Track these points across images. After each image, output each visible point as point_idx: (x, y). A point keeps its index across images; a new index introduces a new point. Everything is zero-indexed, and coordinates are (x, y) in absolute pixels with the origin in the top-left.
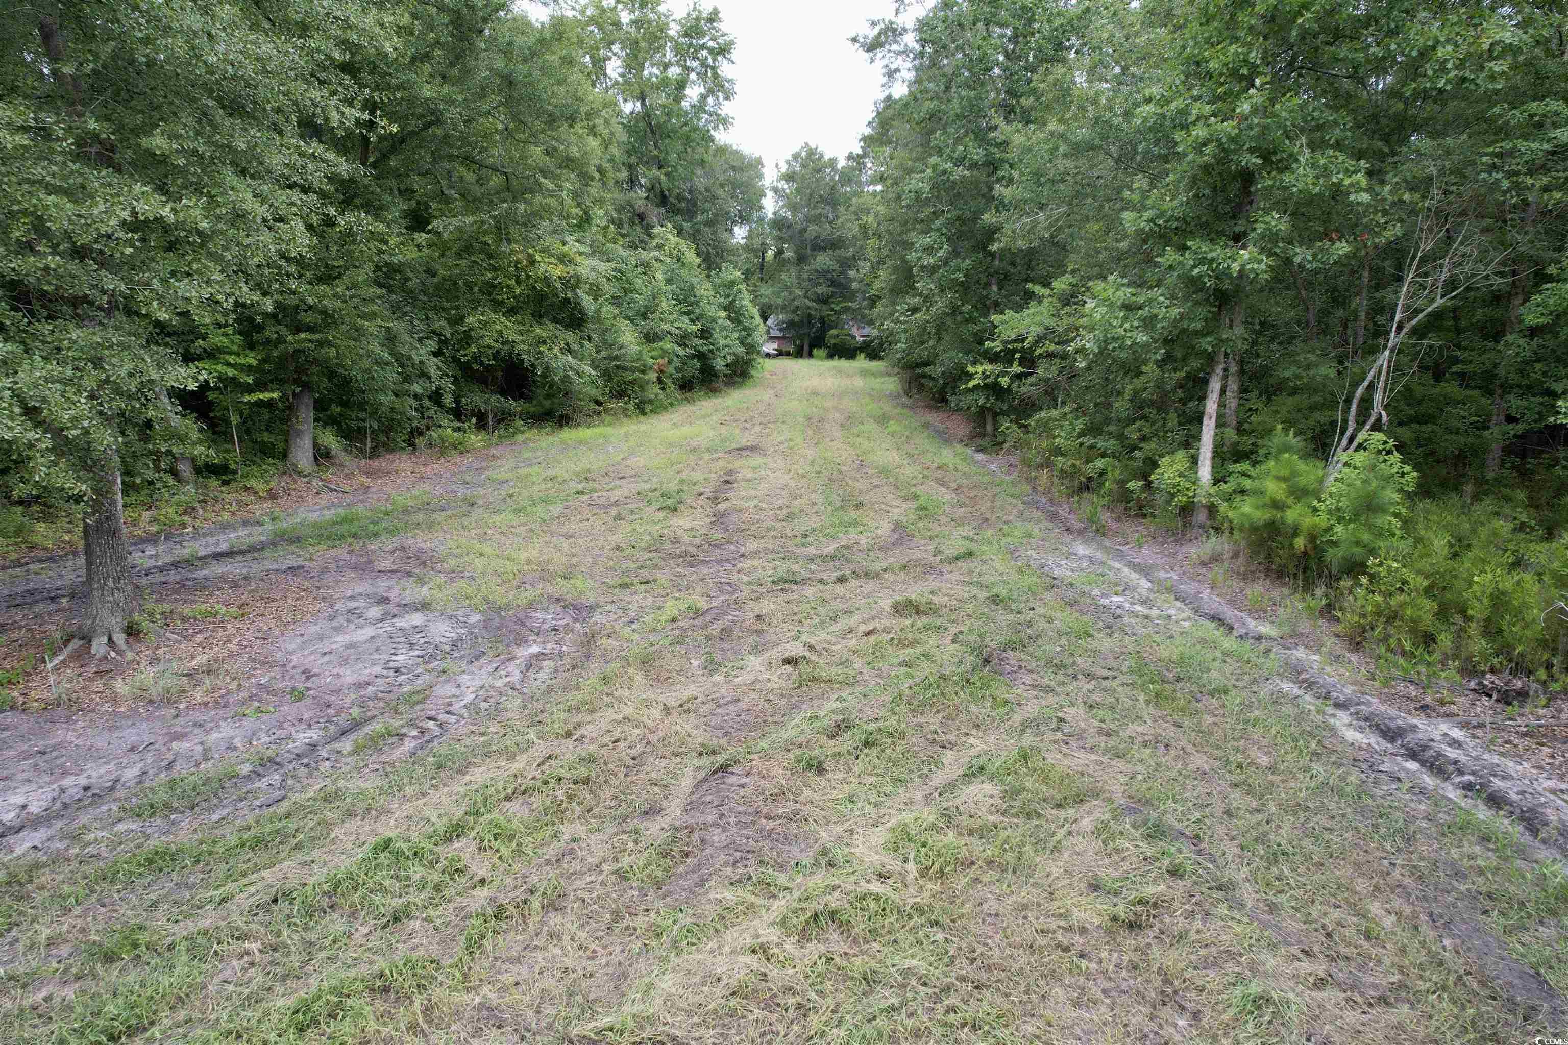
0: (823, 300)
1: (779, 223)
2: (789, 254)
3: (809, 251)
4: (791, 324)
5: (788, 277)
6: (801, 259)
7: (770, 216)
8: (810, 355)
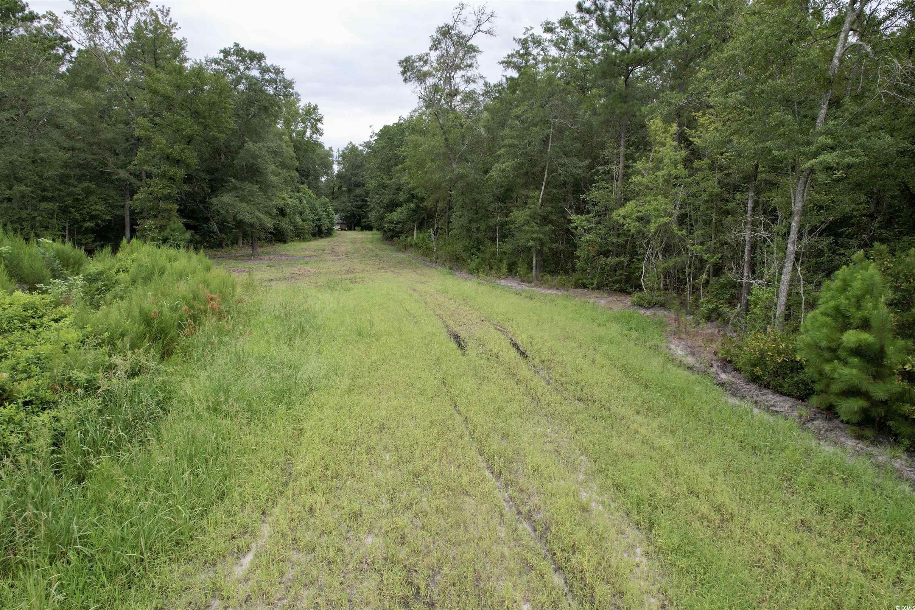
0: (360, 208)
1: (340, 176)
2: (344, 189)
3: (353, 187)
4: (346, 217)
5: (344, 198)
6: (349, 191)
7: (336, 172)
8: (355, 230)
